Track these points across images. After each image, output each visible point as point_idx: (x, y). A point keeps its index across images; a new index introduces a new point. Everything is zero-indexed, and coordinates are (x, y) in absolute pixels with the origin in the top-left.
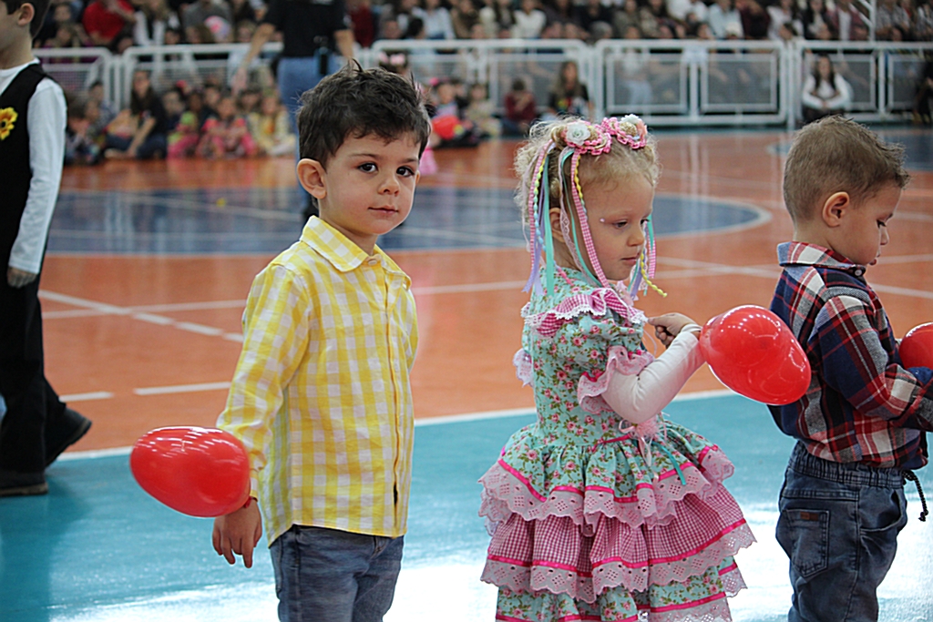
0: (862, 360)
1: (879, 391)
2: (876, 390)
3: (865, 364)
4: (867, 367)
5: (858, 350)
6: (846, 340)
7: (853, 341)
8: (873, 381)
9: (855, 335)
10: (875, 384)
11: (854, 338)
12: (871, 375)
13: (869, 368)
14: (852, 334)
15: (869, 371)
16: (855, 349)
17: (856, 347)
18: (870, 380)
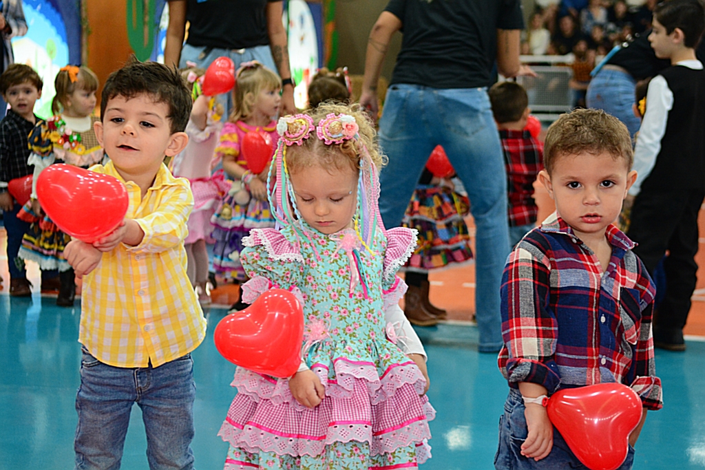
0: (513, 300)
1: (515, 328)
2: (513, 327)
3: (513, 304)
4: (513, 307)
5: (513, 292)
6: (510, 282)
7: (513, 284)
8: (514, 319)
9: (517, 280)
10: (514, 322)
11: (515, 282)
12: (514, 314)
13: (515, 308)
14: (515, 278)
15: (514, 311)
16: (512, 291)
17: (513, 289)
18: (512, 318)
